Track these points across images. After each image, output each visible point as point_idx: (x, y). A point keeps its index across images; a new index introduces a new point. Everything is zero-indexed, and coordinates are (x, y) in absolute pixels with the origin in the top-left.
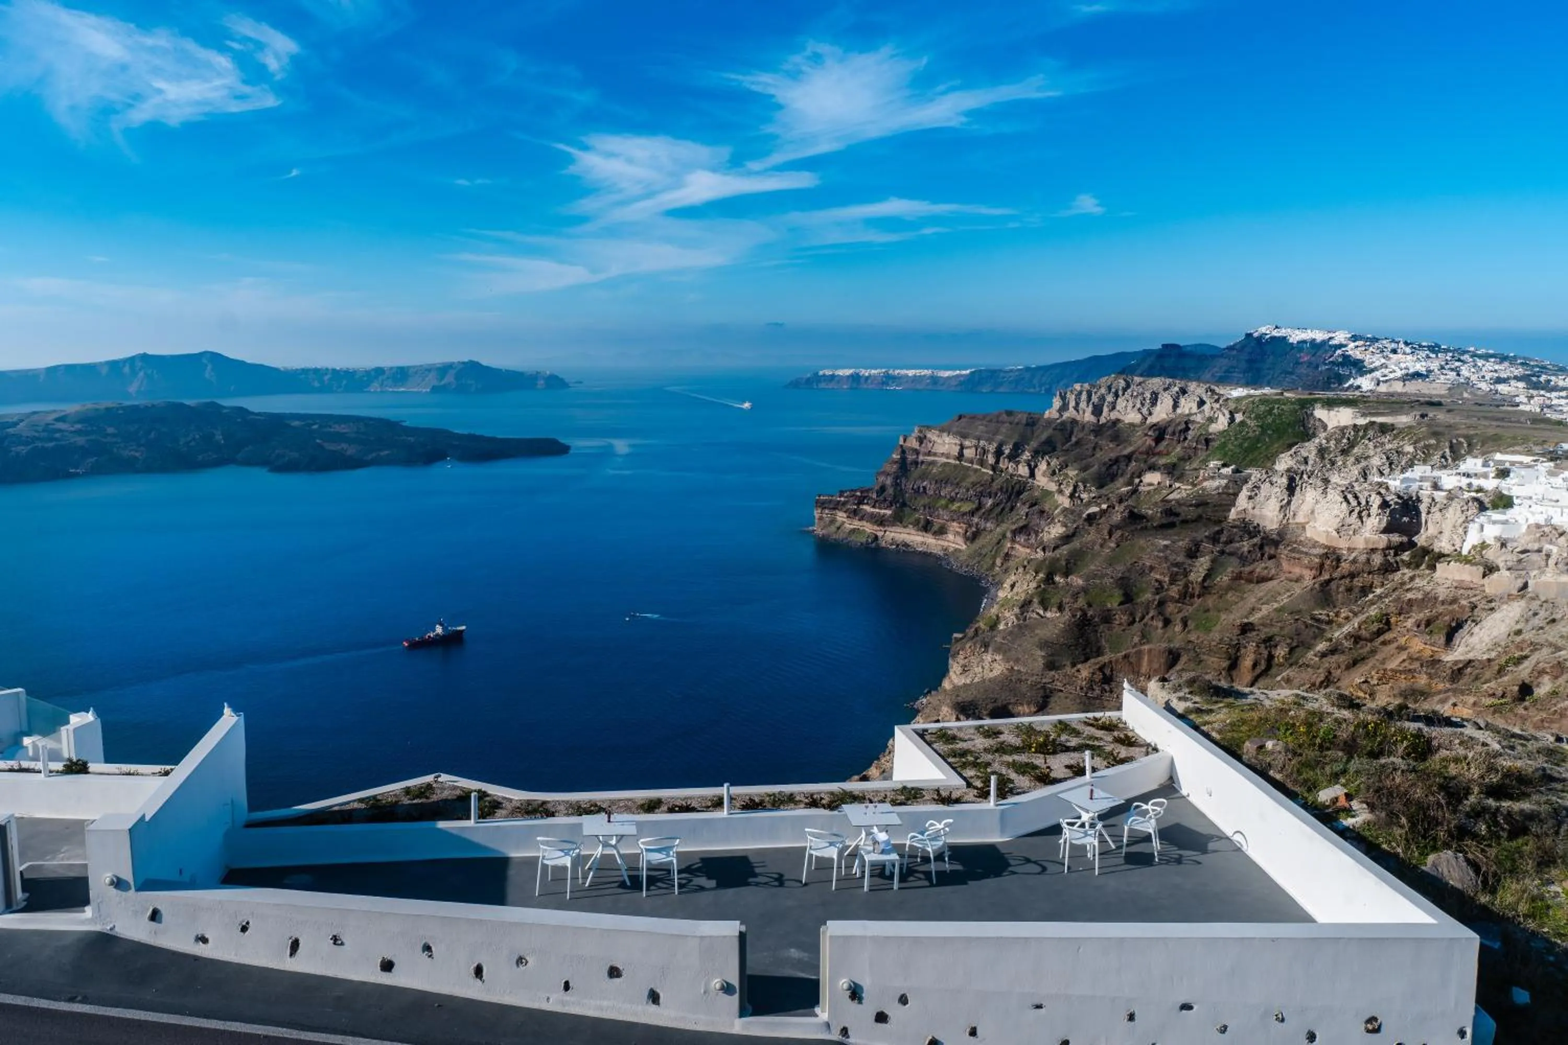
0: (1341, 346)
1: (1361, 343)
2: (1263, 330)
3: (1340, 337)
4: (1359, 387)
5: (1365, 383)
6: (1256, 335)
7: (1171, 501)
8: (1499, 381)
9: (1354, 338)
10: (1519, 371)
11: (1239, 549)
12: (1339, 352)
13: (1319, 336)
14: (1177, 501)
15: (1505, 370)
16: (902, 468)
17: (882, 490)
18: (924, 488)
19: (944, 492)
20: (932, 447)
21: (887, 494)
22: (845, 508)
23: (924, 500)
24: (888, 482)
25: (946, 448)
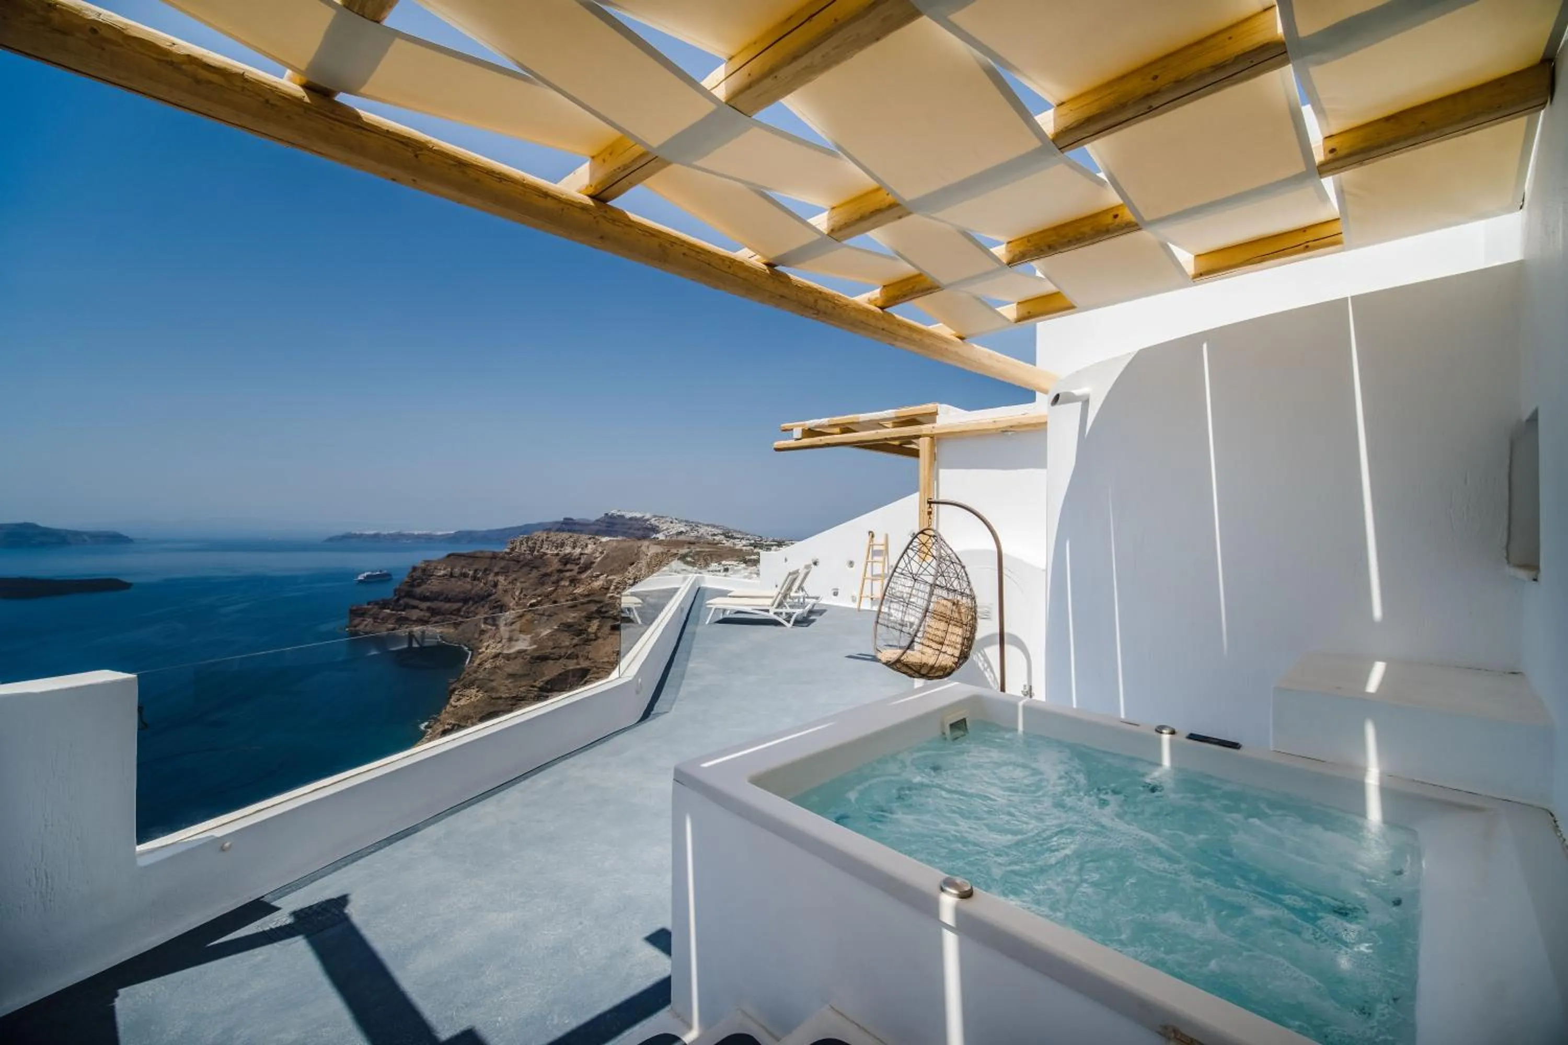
0: (648, 520)
1: (657, 518)
2: (613, 512)
3: (648, 516)
4: (658, 538)
5: (661, 536)
6: (610, 514)
7: (575, 594)
8: (715, 535)
9: (655, 516)
10: (720, 532)
11: (613, 614)
12: (648, 522)
13: (638, 515)
14: (579, 594)
15: (716, 531)
16: (412, 586)
17: (398, 600)
18: (427, 596)
19: (441, 598)
20: (433, 572)
21: (401, 602)
22: (371, 612)
23: (428, 604)
24: (403, 594)
25: (442, 572)
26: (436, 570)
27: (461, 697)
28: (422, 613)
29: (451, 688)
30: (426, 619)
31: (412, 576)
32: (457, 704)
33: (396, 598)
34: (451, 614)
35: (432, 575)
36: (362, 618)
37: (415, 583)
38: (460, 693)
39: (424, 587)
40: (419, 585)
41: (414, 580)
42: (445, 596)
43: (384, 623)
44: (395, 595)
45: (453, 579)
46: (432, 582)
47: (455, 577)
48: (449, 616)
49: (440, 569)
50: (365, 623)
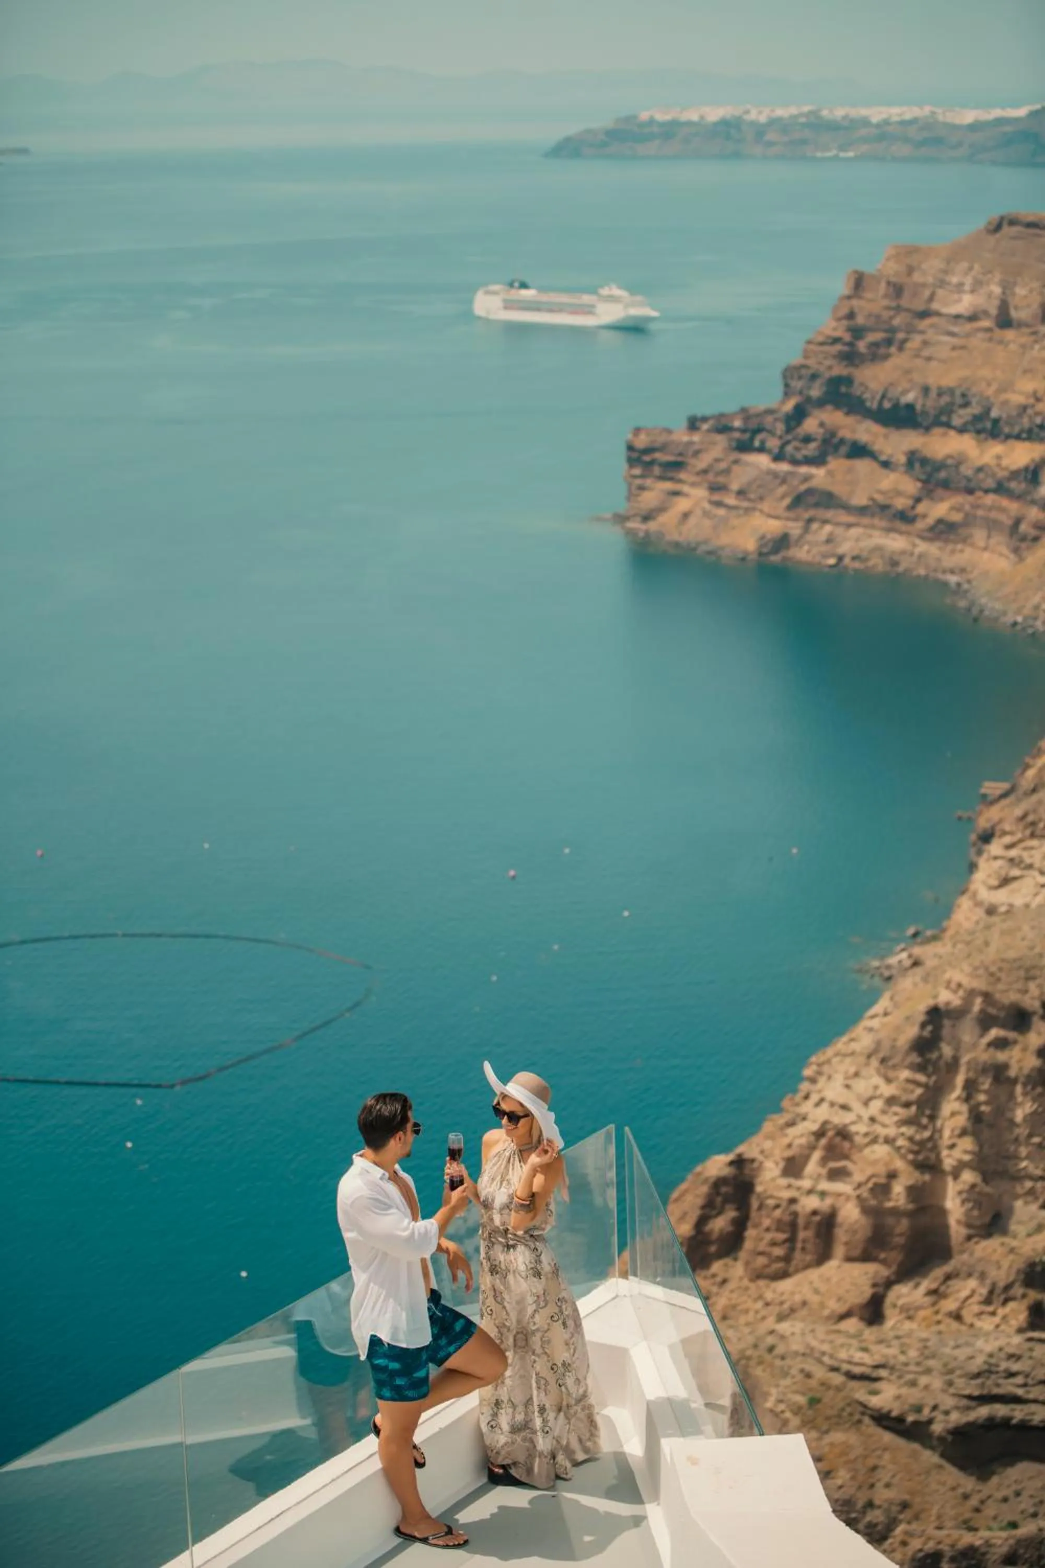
16: (850, 357)
17: (799, 414)
18: (910, 407)
19: (960, 417)
20: (931, 298)
21: (810, 425)
22: (702, 462)
23: (910, 440)
24: (816, 392)
25: (965, 303)
26: (940, 292)
27: (1015, 872)
28: (889, 481)
29: (983, 823)
30: (900, 503)
31: (851, 316)
32: (1001, 897)
33: (789, 406)
34: (1000, 489)
35: (924, 314)
36: (668, 486)
37: (862, 346)
38: (1013, 853)
39: (897, 361)
40: (877, 354)
41: (857, 332)
42: (975, 409)
43: (748, 511)
44: (788, 392)
45: (1010, 334)
46: (925, 343)
47: (1020, 325)
48: (990, 499)
49: (960, 287)
50: (683, 504)
